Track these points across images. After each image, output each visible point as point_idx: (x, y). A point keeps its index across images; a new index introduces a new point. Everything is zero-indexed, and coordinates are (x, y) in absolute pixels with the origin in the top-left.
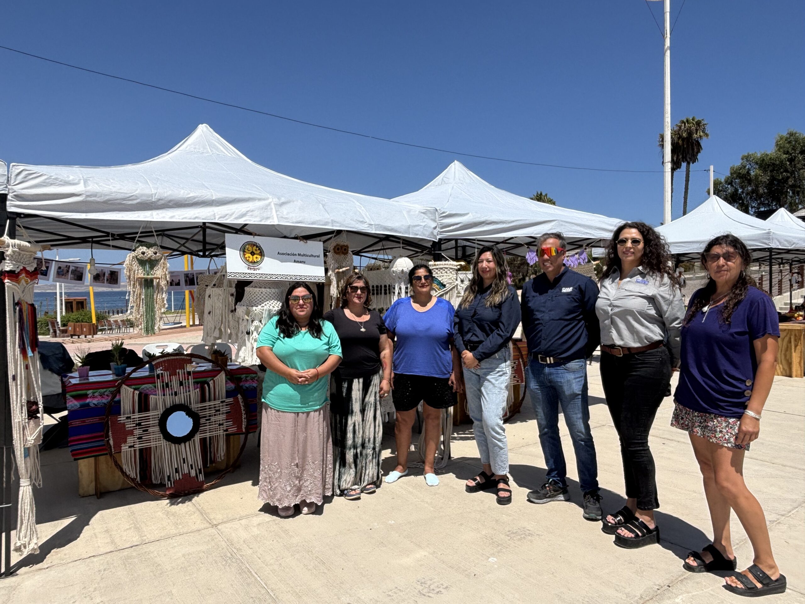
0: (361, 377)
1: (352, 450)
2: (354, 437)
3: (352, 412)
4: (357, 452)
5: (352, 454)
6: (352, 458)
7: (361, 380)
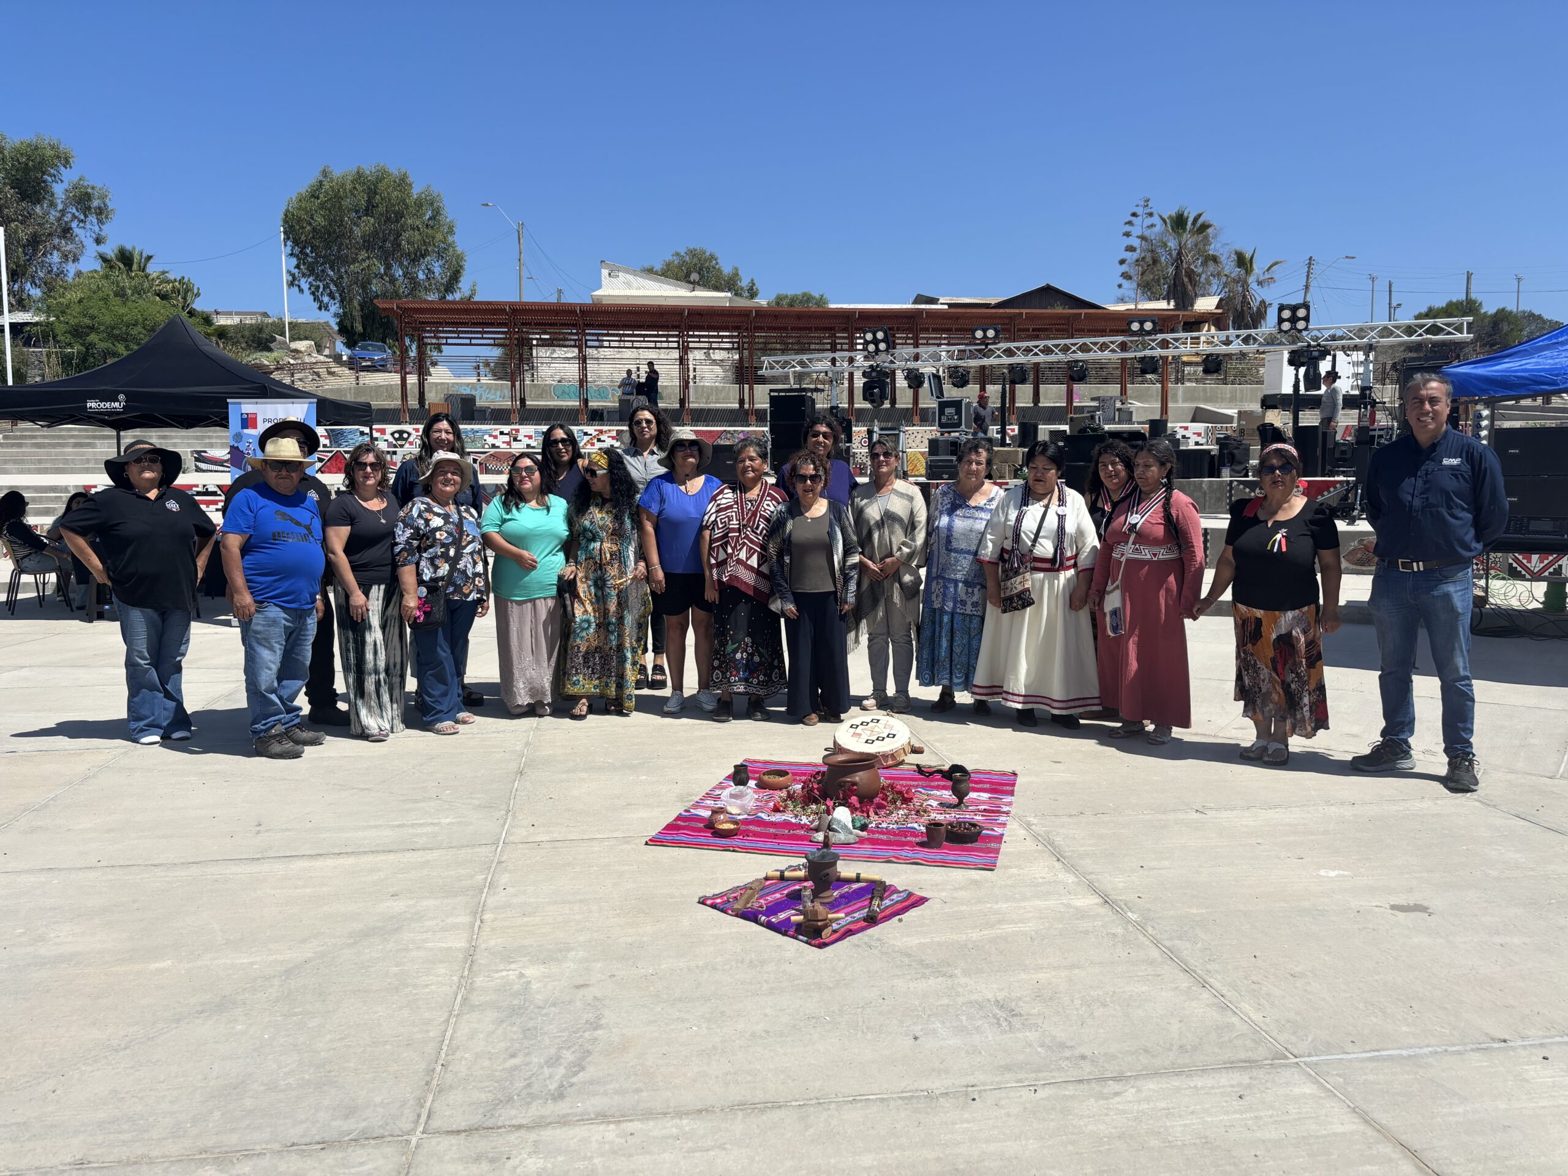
0: (382, 583)
1: (373, 676)
2: (375, 660)
3: (370, 627)
4: (379, 679)
5: (373, 680)
6: (374, 686)
7: (383, 587)
